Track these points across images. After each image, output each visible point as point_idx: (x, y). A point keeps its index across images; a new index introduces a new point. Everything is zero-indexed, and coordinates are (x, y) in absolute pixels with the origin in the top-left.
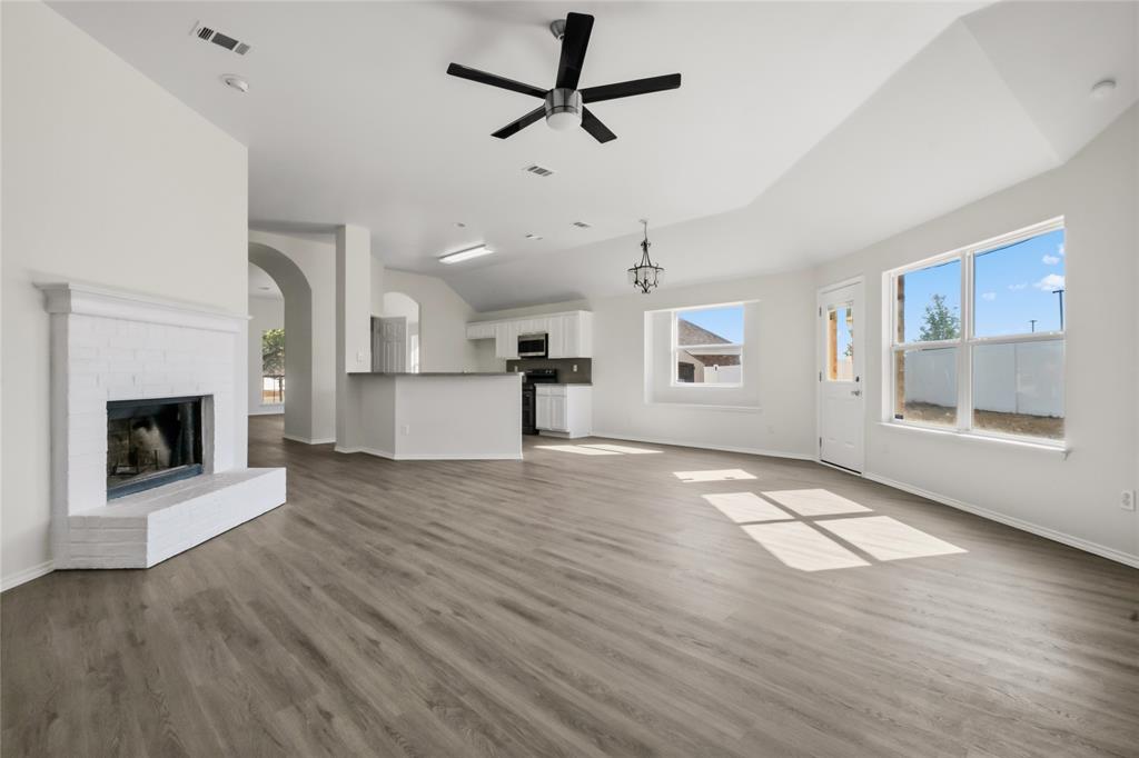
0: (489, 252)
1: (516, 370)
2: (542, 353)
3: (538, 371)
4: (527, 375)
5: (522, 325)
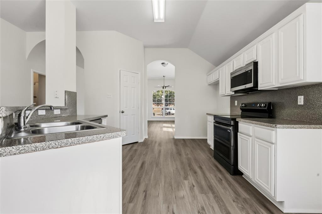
1: (236, 104)
2: (250, 85)
3: (250, 104)
4: (241, 109)
5: (235, 62)
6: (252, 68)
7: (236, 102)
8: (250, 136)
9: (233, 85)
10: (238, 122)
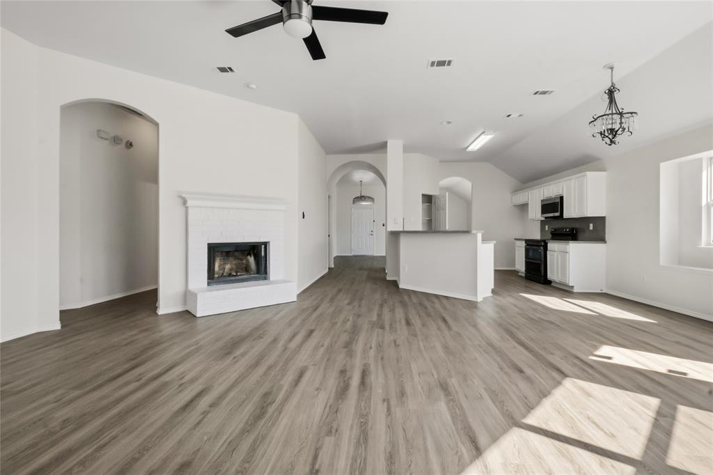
0: (492, 136)
1: (547, 229)
2: (557, 214)
3: (559, 229)
4: (551, 233)
5: (545, 190)
6: (558, 200)
7: (547, 227)
8: (555, 251)
9: (544, 211)
10: (547, 243)
